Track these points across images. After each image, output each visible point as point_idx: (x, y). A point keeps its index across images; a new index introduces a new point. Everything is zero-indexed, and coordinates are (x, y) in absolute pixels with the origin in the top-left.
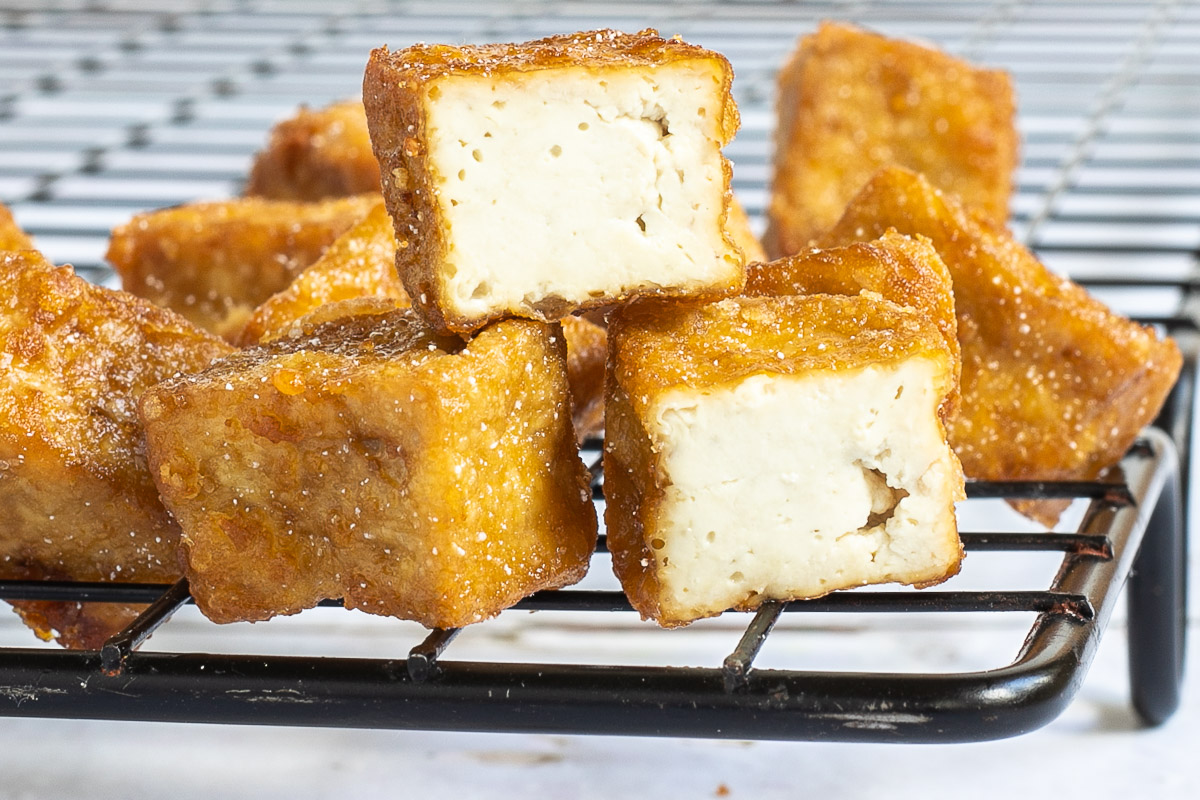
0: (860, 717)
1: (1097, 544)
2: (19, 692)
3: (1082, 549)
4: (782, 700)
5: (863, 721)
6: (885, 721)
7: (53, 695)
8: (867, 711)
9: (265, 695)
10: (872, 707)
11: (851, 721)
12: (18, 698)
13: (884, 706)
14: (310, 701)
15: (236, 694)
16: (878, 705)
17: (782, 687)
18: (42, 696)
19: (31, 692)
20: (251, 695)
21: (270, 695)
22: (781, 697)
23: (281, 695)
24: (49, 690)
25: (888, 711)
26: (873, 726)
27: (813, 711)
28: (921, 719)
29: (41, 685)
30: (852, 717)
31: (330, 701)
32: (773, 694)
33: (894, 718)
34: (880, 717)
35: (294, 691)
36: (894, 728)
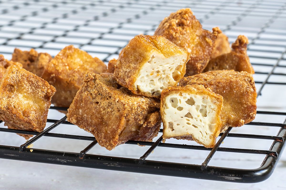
0: (228, 177)
1: (281, 139)
2: (63, 161)
3: (277, 140)
4: (213, 173)
5: (228, 178)
6: (233, 178)
7: (70, 161)
8: (229, 176)
9: (111, 165)
10: (231, 175)
11: (226, 178)
12: (63, 162)
13: (233, 175)
14: (120, 166)
15: (105, 164)
16: (232, 175)
17: (213, 170)
18: (67, 162)
19: (65, 161)
20: (108, 164)
21: (112, 165)
22: (212, 172)
23: (114, 165)
24: (69, 161)
25: (234, 176)
26: (231, 179)
27: (219, 175)
28: (240, 178)
29: (67, 160)
30: (226, 177)
31: (124, 167)
32: (211, 171)
33: (235, 178)
34: (232, 178)
35: (116, 164)
36: (235, 180)
